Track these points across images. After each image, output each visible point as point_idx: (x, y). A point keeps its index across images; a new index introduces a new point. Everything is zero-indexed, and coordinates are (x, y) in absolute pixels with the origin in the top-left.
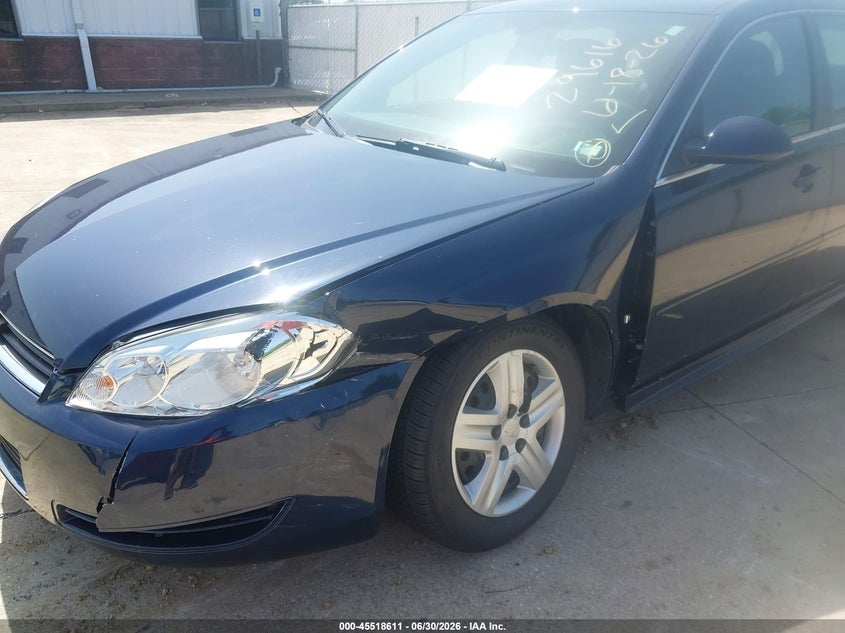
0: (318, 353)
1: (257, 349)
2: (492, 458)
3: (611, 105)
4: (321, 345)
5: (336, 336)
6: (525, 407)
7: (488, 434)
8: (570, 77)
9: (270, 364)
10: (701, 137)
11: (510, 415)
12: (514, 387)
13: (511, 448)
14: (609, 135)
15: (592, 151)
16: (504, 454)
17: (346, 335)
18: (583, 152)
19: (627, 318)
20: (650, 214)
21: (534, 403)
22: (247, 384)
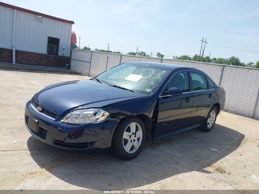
0: (104, 116)
1: (95, 114)
2: (129, 141)
3: (152, 83)
4: (104, 115)
5: (107, 114)
6: (135, 133)
7: (129, 136)
8: (145, 78)
9: (97, 117)
10: (167, 90)
11: (133, 134)
12: (134, 129)
13: (133, 141)
14: (152, 88)
15: (149, 90)
16: (131, 142)
17: (108, 114)
18: (147, 90)
19: (154, 120)
20: (158, 102)
21: (137, 133)
22: (92, 120)
